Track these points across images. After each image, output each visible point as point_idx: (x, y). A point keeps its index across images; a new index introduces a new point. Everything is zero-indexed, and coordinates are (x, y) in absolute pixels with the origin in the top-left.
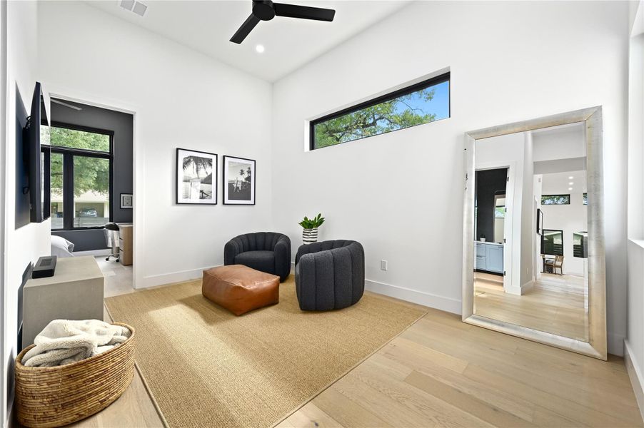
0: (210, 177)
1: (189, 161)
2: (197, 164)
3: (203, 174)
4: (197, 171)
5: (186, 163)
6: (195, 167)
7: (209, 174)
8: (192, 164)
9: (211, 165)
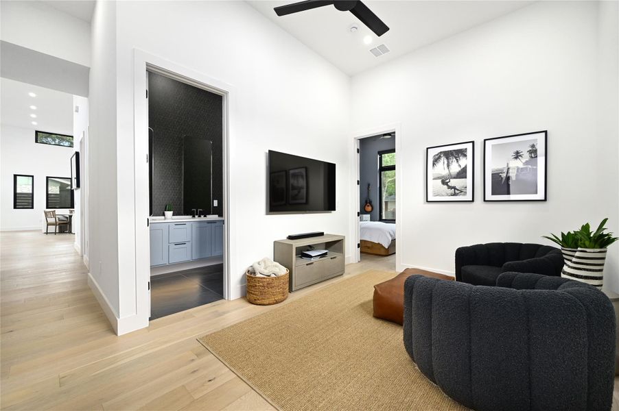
0: (464, 171)
1: (440, 157)
2: (447, 158)
3: (455, 168)
4: (448, 166)
5: (436, 161)
6: (446, 162)
7: (463, 166)
8: (443, 160)
9: (466, 156)
